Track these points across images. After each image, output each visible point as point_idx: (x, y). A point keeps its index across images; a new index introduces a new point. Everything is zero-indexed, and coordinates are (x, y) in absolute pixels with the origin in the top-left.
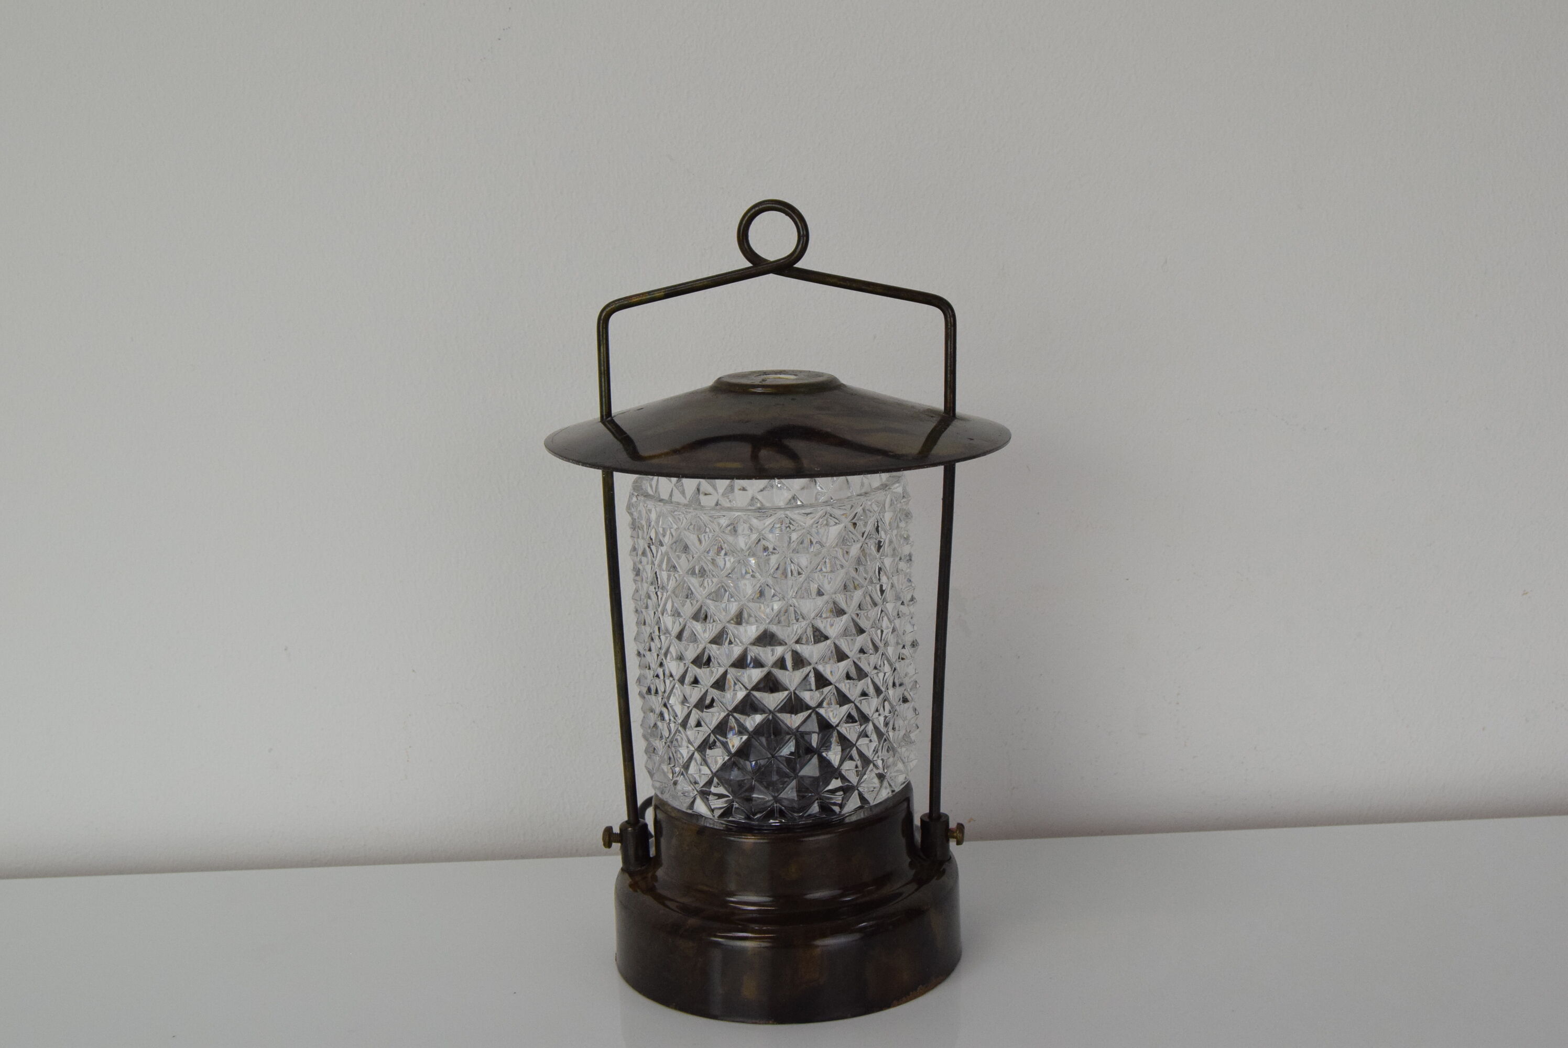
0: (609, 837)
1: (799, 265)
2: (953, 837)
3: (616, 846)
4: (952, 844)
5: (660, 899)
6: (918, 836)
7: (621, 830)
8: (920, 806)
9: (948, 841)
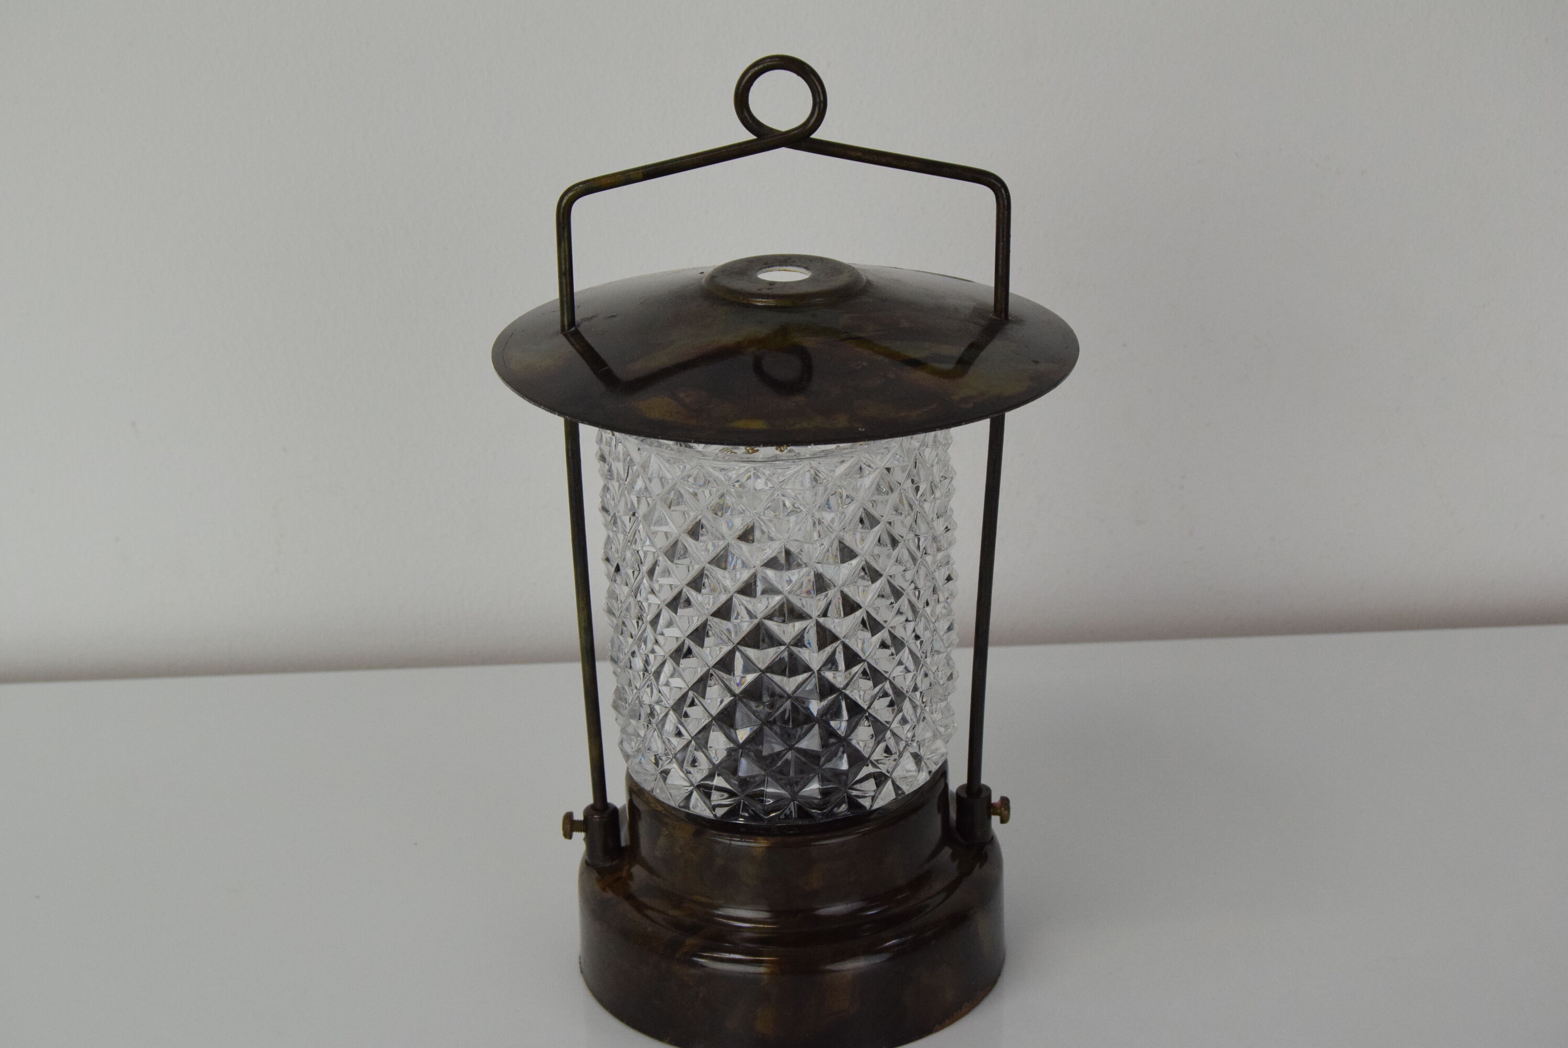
0: (570, 826)
1: (816, 135)
2: (996, 814)
3: (579, 837)
4: (995, 820)
5: (640, 907)
6: (953, 814)
7: (585, 817)
8: (957, 779)
9: (990, 818)
